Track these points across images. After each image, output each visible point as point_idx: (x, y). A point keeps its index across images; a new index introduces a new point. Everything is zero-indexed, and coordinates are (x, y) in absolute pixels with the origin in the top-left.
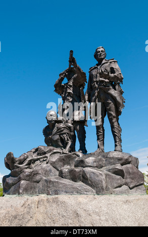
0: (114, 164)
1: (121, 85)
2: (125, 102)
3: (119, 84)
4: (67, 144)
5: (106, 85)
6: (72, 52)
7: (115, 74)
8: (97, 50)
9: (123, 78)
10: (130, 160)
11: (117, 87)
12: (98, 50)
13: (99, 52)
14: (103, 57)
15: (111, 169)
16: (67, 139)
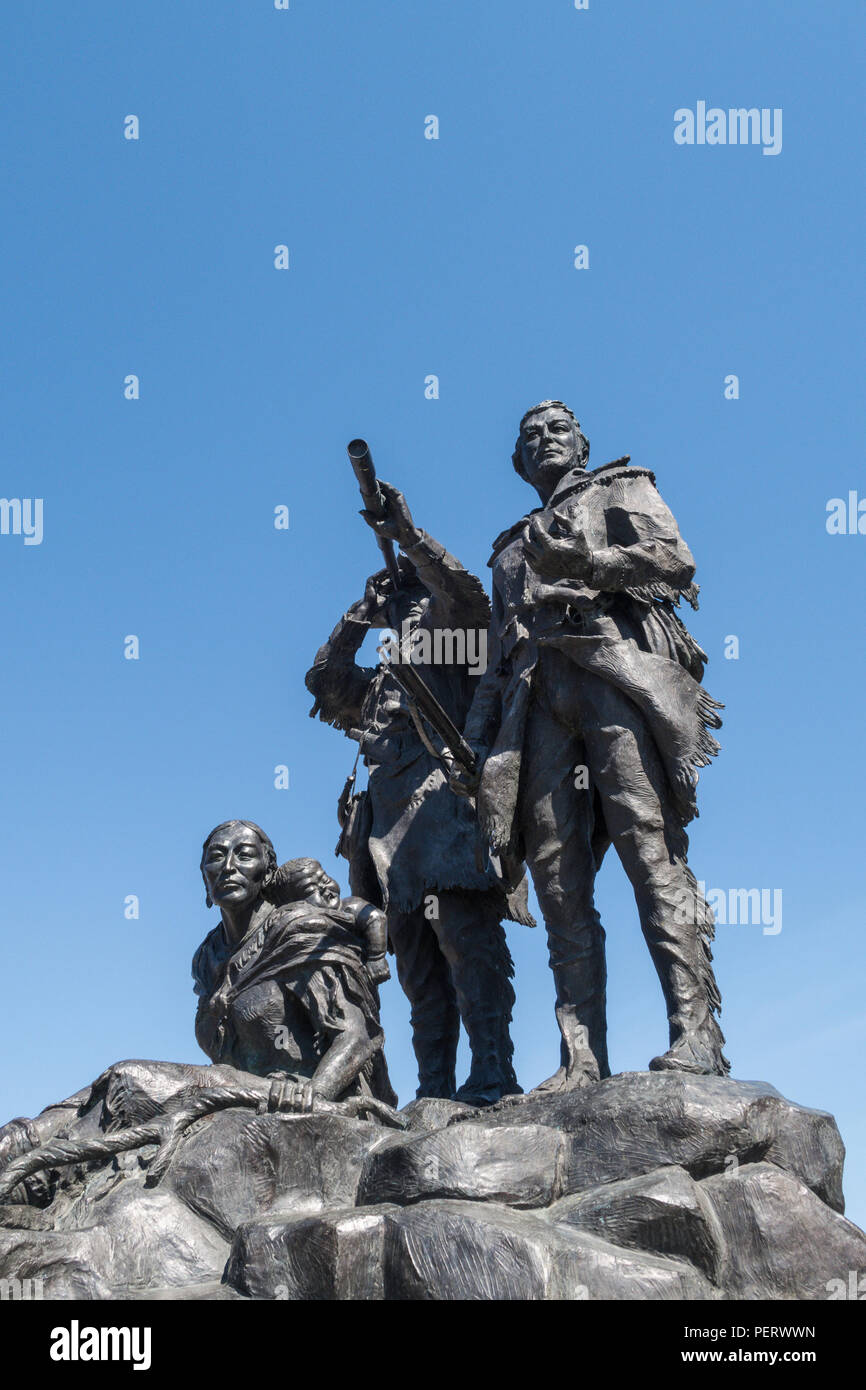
0: (638, 1170)
1: (683, 609)
2: (718, 724)
3: (667, 605)
4: (329, 1038)
5: (578, 618)
6: (358, 447)
7: (636, 549)
8: (524, 421)
9: (691, 570)
10: (761, 1130)
11: (653, 626)
12: (534, 422)
13: (539, 430)
14: (559, 460)
15: (608, 1213)
16: (332, 1004)
